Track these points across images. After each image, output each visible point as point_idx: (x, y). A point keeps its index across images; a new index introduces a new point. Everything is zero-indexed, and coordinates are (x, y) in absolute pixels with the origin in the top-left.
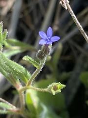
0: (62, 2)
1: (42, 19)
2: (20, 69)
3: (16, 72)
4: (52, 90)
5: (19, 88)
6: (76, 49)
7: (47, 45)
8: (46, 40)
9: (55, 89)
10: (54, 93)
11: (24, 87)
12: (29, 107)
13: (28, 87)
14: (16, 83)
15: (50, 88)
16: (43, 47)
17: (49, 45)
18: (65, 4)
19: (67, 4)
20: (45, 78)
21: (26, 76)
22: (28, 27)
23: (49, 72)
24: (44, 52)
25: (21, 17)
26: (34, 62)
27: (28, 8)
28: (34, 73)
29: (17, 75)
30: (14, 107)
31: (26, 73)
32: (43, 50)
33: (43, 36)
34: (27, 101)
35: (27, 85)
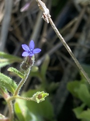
0: (44, 16)
1: (31, 31)
2: (6, 79)
3: (3, 82)
4: (37, 99)
5: (7, 97)
6: (63, 59)
7: (30, 57)
8: (29, 52)
9: (40, 97)
10: (38, 101)
11: (12, 97)
12: (18, 116)
13: (15, 97)
14: (4, 93)
15: (35, 97)
16: (26, 58)
17: (31, 57)
18: (47, 19)
19: (48, 18)
20: (34, 88)
21: (13, 86)
22: (18, 40)
23: (39, 83)
24: (27, 63)
25: (11, 30)
26: (19, 73)
27: (17, 22)
28: (20, 83)
29: (4, 86)
30: (4, 116)
31: (13, 83)
32: (27, 62)
33: (25, 48)
34: (15, 110)
35: (14, 95)
